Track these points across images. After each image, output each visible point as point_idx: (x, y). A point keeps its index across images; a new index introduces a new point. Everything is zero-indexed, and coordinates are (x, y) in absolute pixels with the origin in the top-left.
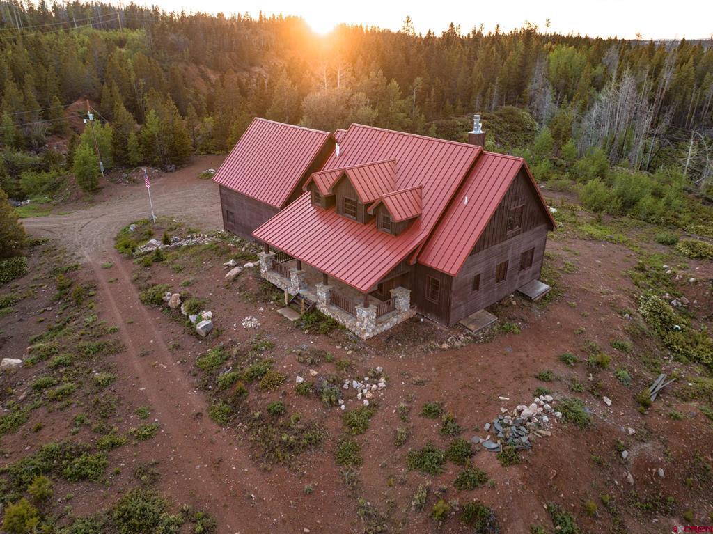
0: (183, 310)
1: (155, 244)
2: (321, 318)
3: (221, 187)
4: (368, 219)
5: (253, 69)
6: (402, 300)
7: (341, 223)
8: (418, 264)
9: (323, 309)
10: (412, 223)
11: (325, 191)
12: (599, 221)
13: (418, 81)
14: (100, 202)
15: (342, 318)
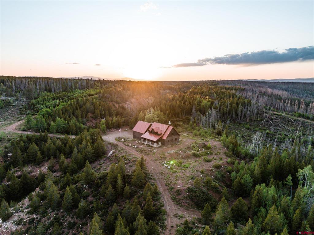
0: (132, 146)
1: (123, 140)
2: (150, 146)
3: (134, 131)
4: (156, 134)
5: (126, 102)
6: (160, 143)
7: (152, 135)
8: (161, 139)
9: (150, 145)
10: (161, 134)
11: (150, 131)
12: (194, 137)
13: (167, 112)
14: (107, 135)
15: (152, 145)
